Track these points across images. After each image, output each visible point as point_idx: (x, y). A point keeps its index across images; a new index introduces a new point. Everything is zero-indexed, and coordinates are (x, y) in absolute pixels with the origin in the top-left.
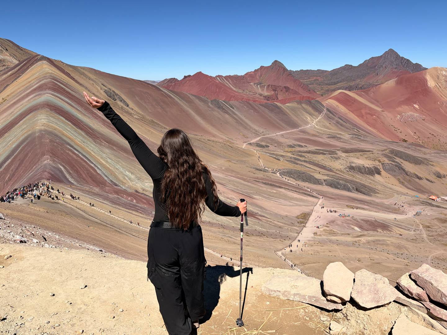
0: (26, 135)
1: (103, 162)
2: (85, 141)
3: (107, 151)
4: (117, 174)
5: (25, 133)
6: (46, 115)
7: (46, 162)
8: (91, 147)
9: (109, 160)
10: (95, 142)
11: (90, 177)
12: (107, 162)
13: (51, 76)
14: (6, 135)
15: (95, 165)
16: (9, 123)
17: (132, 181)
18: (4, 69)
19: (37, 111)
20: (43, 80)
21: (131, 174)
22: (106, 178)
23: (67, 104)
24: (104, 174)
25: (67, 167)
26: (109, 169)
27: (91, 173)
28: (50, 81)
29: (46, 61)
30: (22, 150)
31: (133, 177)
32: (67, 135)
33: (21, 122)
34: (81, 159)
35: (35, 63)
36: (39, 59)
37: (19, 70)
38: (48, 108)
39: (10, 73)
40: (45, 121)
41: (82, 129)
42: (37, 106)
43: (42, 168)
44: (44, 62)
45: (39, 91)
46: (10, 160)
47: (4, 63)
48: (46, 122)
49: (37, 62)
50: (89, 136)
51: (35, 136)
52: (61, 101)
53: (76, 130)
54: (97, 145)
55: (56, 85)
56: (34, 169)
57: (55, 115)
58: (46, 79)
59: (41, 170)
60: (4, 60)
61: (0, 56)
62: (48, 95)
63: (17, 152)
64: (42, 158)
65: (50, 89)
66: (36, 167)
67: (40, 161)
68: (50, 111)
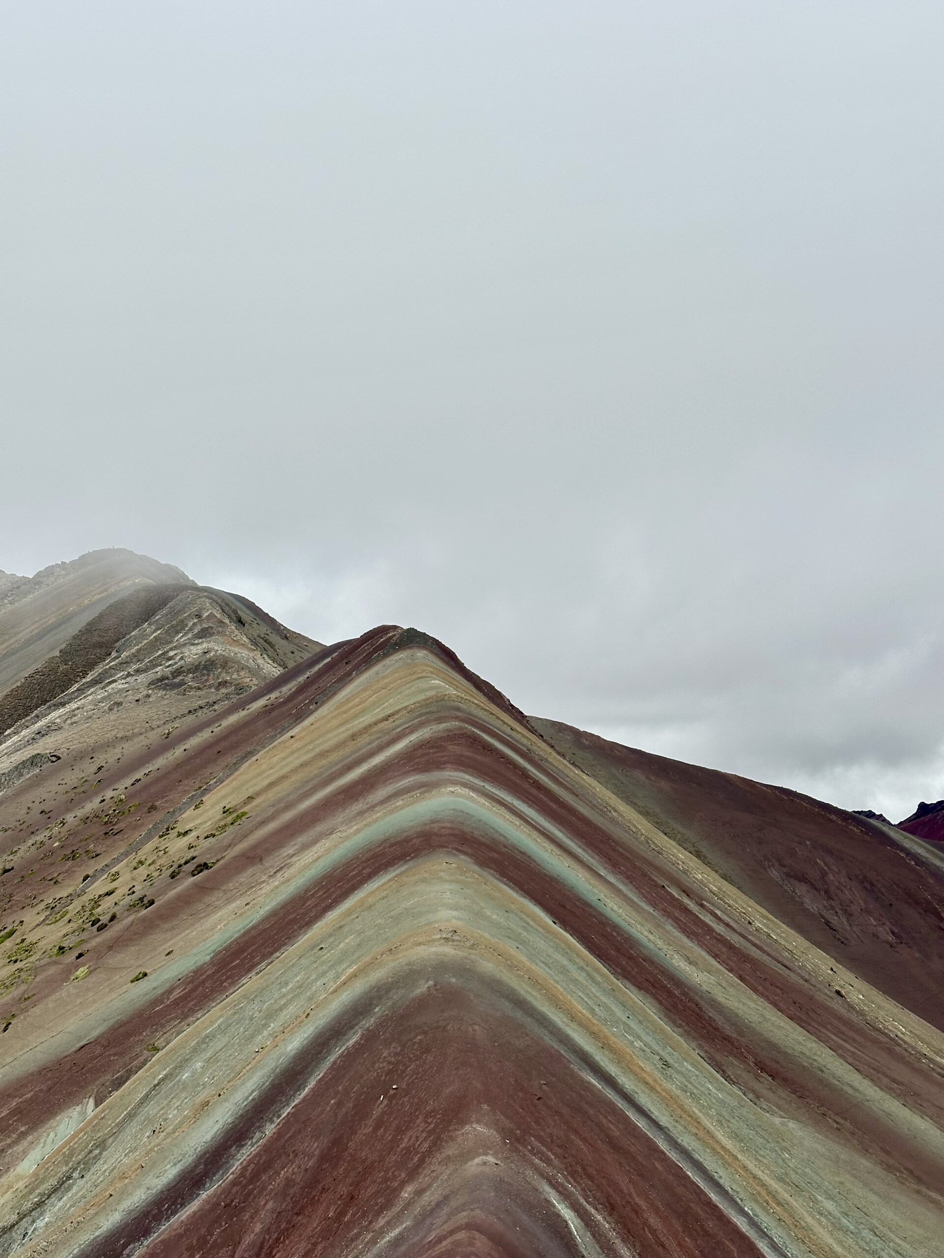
0: (358, 988)
2: (670, 1053)
5: (354, 976)
6: (453, 886)
7: (474, 1166)
8: (708, 1095)
10: (719, 1068)
13: (458, 709)
14: (251, 983)
16: (265, 919)
18: (227, 697)
19: (411, 863)
20: (422, 725)
23: (548, 846)
25: (599, 1217)
28: (461, 728)
29: (425, 652)
30: (337, 1072)
33: (332, 916)
34: (671, 1165)
35: (379, 660)
36: (396, 644)
37: (301, 689)
38: (465, 853)
39: (262, 702)
40: (458, 919)
42: (407, 840)
43: (454, 1204)
44: (421, 654)
45: (407, 774)
46: (270, 1129)
47: (223, 675)
48: (460, 923)
49: (386, 656)
50: (680, 1026)
51: (412, 995)
52: (517, 821)
53: (612, 983)
54: (735, 1089)
55: (489, 749)
56: (409, 1204)
57: (500, 891)
58: (440, 720)
59: (450, 1215)
60: (225, 663)
61: (212, 645)
62: (459, 789)
63: (312, 1083)
64: (452, 1139)
65: (461, 763)
66: (419, 1193)
67: (439, 1157)
68: (476, 868)
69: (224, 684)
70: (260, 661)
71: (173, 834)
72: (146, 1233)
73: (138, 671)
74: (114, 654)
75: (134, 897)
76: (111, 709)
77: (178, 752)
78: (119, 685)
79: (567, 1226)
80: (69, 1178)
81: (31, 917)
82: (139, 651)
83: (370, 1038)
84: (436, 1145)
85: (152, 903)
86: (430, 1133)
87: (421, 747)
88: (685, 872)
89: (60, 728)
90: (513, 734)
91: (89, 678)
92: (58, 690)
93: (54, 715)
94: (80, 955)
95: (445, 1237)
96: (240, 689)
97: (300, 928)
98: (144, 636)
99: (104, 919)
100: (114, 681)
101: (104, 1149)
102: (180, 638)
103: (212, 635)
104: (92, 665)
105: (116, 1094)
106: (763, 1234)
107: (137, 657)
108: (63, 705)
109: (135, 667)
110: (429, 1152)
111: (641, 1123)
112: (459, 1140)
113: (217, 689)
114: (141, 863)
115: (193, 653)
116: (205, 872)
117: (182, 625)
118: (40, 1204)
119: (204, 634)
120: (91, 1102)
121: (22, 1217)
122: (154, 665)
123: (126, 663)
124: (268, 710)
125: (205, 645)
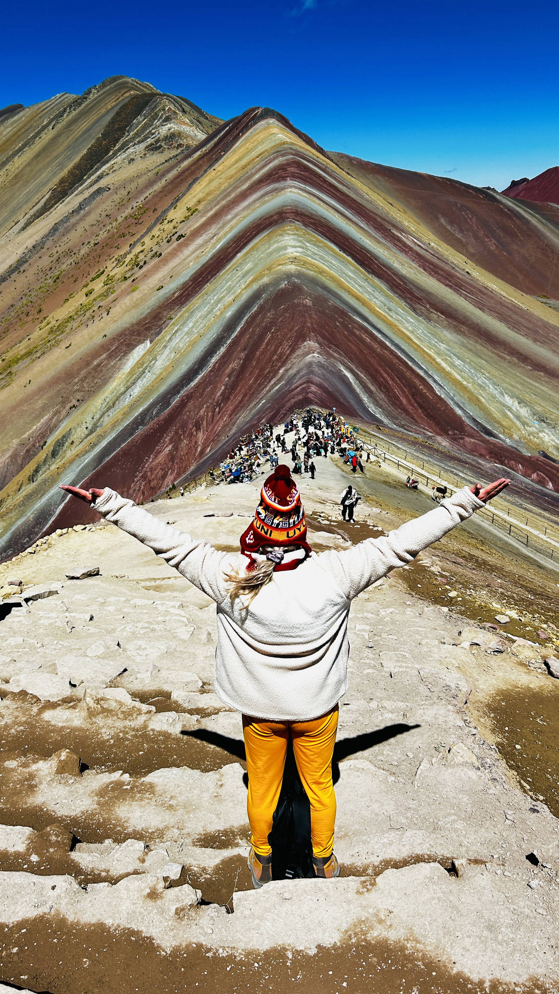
0: (255, 286)
1: (444, 365)
2: (392, 305)
3: (448, 335)
4: (483, 400)
5: (253, 281)
6: (293, 237)
7: (309, 358)
8: (408, 322)
9: (458, 362)
10: (414, 310)
11: (421, 407)
12: (453, 365)
13: (291, 149)
14: (208, 286)
15: (426, 372)
16: (211, 259)
17: (528, 425)
18: (182, 152)
19: (273, 228)
20: (274, 158)
21: (519, 403)
22: (459, 412)
23: (337, 215)
24: (452, 399)
25: (362, 375)
26: (461, 384)
27: (422, 395)
28: (293, 159)
29: (274, 120)
30: (248, 324)
31: (524, 412)
32: (349, 288)
33: (239, 255)
34: (392, 352)
35: (252, 126)
36: (259, 117)
38: (298, 221)
39: (199, 153)
40: (297, 252)
41: (379, 276)
42: (271, 216)
43: (301, 374)
45: (269, 184)
46: (223, 350)
47: (179, 141)
48: (298, 254)
50: (397, 293)
51: (278, 288)
52: (322, 204)
53: (366, 276)
54: (420, 318)
55: (307, 169)
56: (283, 375)
57: (315, 237)
58: (283, 155)
59: (300, 379)
60: (180, 134)
61: (172, 125)
62: (293, 190)
63: (239, 329)
64: (299, 348)
65: (294, 177)
66: (287, 371)
67: (294, 356)
68: (304, 228)
69: (180, 145)
70: (196, 132)
71: (166, 222)
72: (178, 392)
73: (139, 142)
74: (127, 134)
75: (153, 252)
76: (129, 163)
77: (163, 182)
78: (131, 150)
79: (348, 379)
80: (144, 373)
81: (110, 264)
82: (138, 131)
83: (261, 308)
84: (293, 351)
85: (161, 254)
86: (290, 346)
87: (275, 170)
88: (399, 222)
89: (108, 174)
90: (318, 159)
91: (117, 147)
92: (104, 154)
93: (104, 168)
94: (134, 280)
95: (298, 387)
96: (188, 147)
97: (227, 262)
98: (139, 123)
99: (141, 264)
100: (129, 148)
101: (156, 360)
102: (157, 123)
103: (171, 119)
104: (117, 140)
105: (157, 338)
106: (430, 376)
107: (137, 135)
108: (107, 162)
109: (137, 140)
110: (290, 354)
111: (379, 336)
112: (302, 348)
113: (178, 149)
114: (153, 236)
115: (164, 130)
116: (182, 239)
117: (157, 115)
118: (134, 383)
119: (168, 119)
120: (148, 341)
121: (128, 388)
122: (146, 138)
123: (133, 138)
124: (201, 158)
125: (169, 125)
